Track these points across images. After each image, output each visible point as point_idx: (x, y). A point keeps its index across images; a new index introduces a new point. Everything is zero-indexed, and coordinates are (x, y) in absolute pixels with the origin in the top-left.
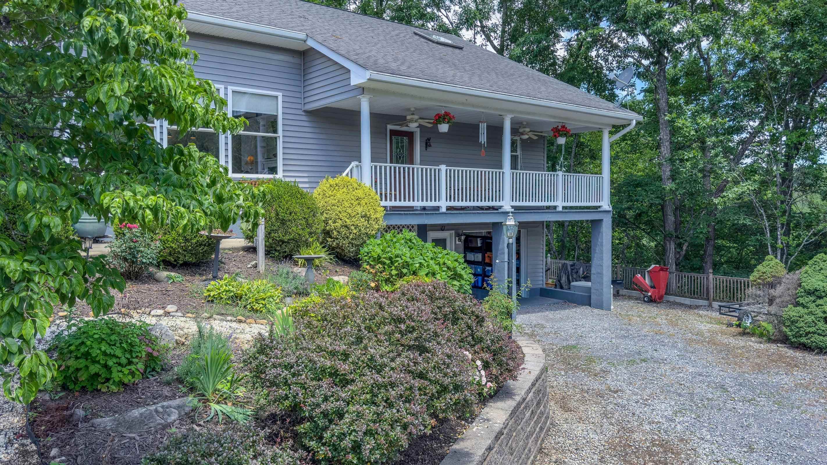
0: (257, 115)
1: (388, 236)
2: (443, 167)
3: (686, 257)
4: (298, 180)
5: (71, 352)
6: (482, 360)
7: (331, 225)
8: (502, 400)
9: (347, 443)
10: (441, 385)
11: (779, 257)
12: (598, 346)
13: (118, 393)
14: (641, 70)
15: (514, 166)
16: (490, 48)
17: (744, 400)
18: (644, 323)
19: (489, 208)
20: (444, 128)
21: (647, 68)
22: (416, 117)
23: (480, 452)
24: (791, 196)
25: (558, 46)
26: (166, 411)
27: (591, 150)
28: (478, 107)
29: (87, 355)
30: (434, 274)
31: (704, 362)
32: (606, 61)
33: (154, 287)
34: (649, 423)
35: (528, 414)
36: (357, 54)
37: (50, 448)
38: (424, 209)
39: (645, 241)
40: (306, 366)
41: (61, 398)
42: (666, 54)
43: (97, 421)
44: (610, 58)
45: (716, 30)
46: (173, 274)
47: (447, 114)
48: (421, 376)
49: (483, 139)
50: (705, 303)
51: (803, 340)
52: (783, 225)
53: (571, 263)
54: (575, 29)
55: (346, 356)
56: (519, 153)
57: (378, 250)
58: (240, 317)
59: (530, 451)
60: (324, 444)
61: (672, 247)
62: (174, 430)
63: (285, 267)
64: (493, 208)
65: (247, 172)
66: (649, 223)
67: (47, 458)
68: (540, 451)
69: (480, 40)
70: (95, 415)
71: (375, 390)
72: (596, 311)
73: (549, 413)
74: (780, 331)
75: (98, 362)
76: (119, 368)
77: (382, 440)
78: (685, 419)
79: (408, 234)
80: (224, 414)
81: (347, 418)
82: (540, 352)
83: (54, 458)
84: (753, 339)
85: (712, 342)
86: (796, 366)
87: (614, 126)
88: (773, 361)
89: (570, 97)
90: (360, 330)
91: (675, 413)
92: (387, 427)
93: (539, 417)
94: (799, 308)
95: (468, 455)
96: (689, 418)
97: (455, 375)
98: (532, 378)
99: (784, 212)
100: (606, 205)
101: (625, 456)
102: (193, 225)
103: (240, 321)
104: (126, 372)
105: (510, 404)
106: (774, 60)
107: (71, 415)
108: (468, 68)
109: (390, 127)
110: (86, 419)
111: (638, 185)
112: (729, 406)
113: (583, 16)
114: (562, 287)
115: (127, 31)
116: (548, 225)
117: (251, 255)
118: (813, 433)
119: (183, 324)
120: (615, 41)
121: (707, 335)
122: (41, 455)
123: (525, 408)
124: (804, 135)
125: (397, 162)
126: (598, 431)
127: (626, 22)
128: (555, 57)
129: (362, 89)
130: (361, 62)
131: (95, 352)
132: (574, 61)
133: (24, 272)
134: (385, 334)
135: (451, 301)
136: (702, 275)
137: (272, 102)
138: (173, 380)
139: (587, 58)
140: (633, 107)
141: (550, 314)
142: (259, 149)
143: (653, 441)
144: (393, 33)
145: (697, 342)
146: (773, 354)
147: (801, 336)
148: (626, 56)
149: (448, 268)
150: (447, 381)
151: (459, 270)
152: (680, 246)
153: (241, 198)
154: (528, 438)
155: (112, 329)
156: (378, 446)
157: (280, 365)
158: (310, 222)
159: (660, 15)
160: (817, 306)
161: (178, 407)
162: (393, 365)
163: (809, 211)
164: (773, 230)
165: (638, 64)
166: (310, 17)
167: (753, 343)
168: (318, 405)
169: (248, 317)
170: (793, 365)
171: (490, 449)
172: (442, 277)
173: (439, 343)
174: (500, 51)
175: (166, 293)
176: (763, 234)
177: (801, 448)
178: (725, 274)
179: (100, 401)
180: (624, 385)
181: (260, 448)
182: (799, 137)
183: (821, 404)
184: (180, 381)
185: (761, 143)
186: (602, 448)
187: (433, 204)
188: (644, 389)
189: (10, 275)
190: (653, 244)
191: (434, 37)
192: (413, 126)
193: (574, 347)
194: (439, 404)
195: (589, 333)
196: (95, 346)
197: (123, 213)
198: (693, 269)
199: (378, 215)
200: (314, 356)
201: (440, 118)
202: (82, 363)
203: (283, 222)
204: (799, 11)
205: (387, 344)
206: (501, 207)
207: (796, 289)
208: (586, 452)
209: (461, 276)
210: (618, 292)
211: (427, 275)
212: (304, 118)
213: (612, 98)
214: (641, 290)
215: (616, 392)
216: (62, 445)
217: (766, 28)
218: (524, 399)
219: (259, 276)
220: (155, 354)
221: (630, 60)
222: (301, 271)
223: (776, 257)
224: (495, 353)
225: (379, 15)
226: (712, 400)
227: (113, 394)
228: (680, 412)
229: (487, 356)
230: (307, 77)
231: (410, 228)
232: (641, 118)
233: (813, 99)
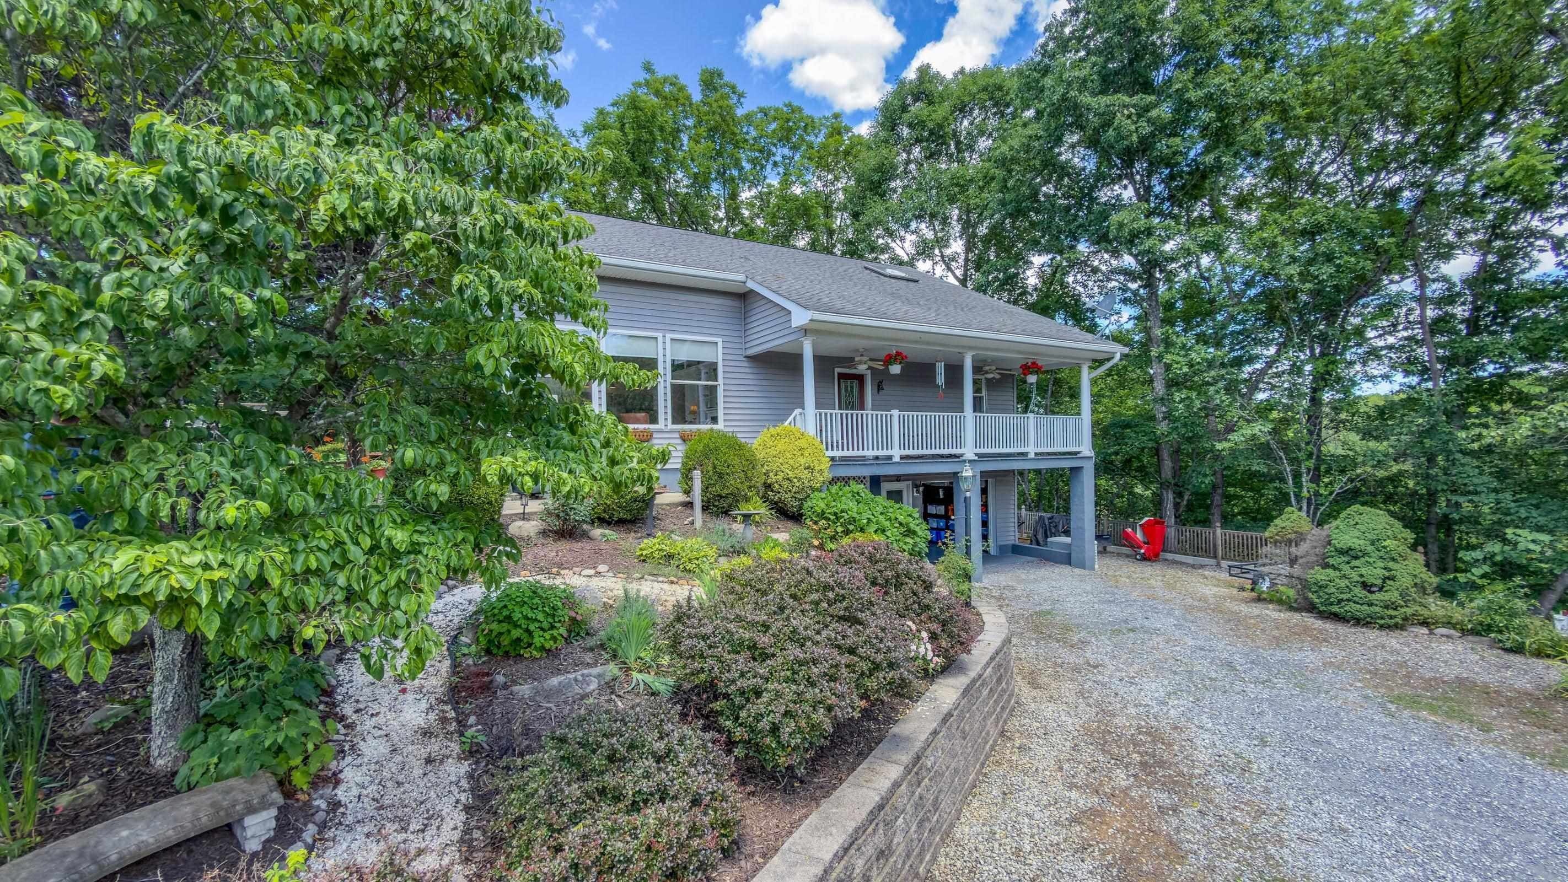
0: (699, 363)
1: (834, 489)
2: (895, 413)
3: (1190, 508)
4: (736, 429)
5: (494, 615)
6: (929, 631)
7: (772, 478)
8: (954, 675)
9: (764, 724)
10: (873, 663)
11: (1305, 508)
12: (1077, 612)
13: (541, 659)
14: (1129, 294)
15: (977, 406)
16: (952, 280)
17: (1256, 681)
18: (1134, 585)
19: (951, 456)
20: (896, 369)
21: (1135, 293)
22: (865, 358)
23: (923, 737)
24: (1319, 435)
25: (1029, 273)
26: (585, 681)
27: (1070, 388)
28: (934, 344)
29: (508, 619)
30: (883, 531)
31: (1207, 633)
32: (1085, 286)
33: (587, 546)
34: (1136, 706)
35: (985, 692)
36: (799, 294)
37: (468, 716)
38: (877, 458)
39: (1139, 490)
40: (723, 638)
41: (484, 663)
42: (1158, 275)
43: (516, 688)
44: (1090, 284)
45: (1218, 245)
46: (607, 531)
47: (898, 354)
48: (852, 651)
49: (940, 380)
50: (1213, 562)
51: (1335, 609)
52: (1309, 470)
53: (1049, 515)
54: (1048, 252)
55: (766, 627)
56: (984, 393)
57: (823, 505)
58: (672, 578)
59: (988, 734)
60: (741, 725)
61: (1169, 497)
62: (591, 700)
63: (722, 524)
64: (955, 456)
65: (691, 423)
66: (1141, 469)
67: (464, 726)
68: (1002, 733)
69: (940, 270)
70: (515, 682)
71: (796, 667)
72: (1077, 571)
73: (1013, 690)
74: (1306, 598)
75: (520, 626)
76: (541, 633)
77: (803, 723)
78: (1181, 702)
79: (855, 487)
80: (645, 684)
81: (766, 697)
82: (1003, 620)
83: (471, 726)
84: (1271, 606)
85: (1218, 610)
86: (1325, 640)
87: (1094, 361)
88: (1295, 634)
89: (1041, 330)
90: (782, 599)
91: (1169, 695)
92: (808, 709)
93: (1001, 696)
94: (1329, 571)
95: (907, 739)
96: (1186, 701)
97: (889, 650)
98: (991, 650)
99: (1310, 455)
100: (1086, 449)
101: (1103, 745)
102: (577, 492)
103: (672, 582)
104: (548, 637)
105: (961, 681)
106: (1290, 278)
107: (491, 682)
108: (922, 302)
109: (837, 370)
110: (505, 686)
111: (1127, 426)
112: (1238, 688)
113: (1058, 238)
114: (1038, 544)
115: (500, 286)
116: (1021, 473)
117: (688, 511)
118: (1345, 725)
119: (612, 586)
120: (1096, 263)
121: (1212, 600)
122: (459, 722)
123: (982, 685)
124: (1334, 362)
125: (847, 408)
126: (1072, 713)
127: (1110, 242)
128: (1024, 287)
129: (805, 331)
130: (802, 302)
131: (517, 616)
132: (1049, 289)
133: (413, 544)
134: (811, 603)
135: (894, 565)
136: (1208, 530)
137: (713, 348)
138: (597, 646)
139: (1063, 285)
140: (1117, 338)
141: (1022, 574)
142: (701, 399)
143: (1139, 728)
144: (841, 269)
145: (1200, 609)
146: (1296, 625)
147: (1332, 604)
148: (1109, 280)
149: (901, 524)
150: (879, 657)
151: (912, 526)
152: (1180, 495)
153: (635, 460)
154: (985, 719)
155: (534, 592)
156: (800, 730)
157: (696, 636)
158: (750, 474)
159: (1149, 232)
160: (1352, 568)
161: (599, 676)
162: (818, 638)
163: (1343, 453)
164: (1297, 476)
165: (1124, 289)
166: (752, 257)
167: (1271, 612)
168: (734, 682)
169: (681, 578)
170: (1320, 639)
171: (935, 733)
172: (893, 533)
173: (874, 614)
174: (963, 282)
175: (597, 552)
176: (1283, 480)
177: (1329, 743)
178: (1238, 528)
179: (522, 667)
180: (1106, 659)
181: (668, 727)
182: (1326, 366)
183: (1357, 689)
184: (602, 646)
185: (1278, 375)
186: (1076, 733)
187: (885, 453)
188: (1131, 665)
189: (397, 547)
190: (1148, 493)
191: (889, 271)
192: (862, 369)
193: (1049, 613)
194: (871, 684)
195: (1067, 596)
196: (517, 609)
197: (501, 480)
198: (1197, 522)
199: (823, 467)
200: (731, 627)
201: (889, 360)
202: (505, 626)
203: (721, 476)
204: (1320, 217)
205: (812, 614)
206: (962, 455)
207: (1325, 547)
208: (1056, 738)
209: (914, 533)
210: (1105, 548)
211: (876, 532)
212: (746, 364)
213: (1093, 329)
214: (1132, 547)
215: (1096, 667)
216: (481, 713)
217: (1279, 239)
218: (980, 676)
219: (695, 534)
220: (579, 618)
221: (1114, 284)
222: (738, 527)
223: (1300, 509)
224: (944, 624)
225: (829, 251)
226: (1215, 679)
227: (534, 659)
228: (1175, 693)
229: (934, 626)
230: (748, 320)
231: (860, 480)
232: (1126, 350)
233: (1344, 318)
